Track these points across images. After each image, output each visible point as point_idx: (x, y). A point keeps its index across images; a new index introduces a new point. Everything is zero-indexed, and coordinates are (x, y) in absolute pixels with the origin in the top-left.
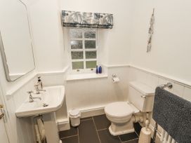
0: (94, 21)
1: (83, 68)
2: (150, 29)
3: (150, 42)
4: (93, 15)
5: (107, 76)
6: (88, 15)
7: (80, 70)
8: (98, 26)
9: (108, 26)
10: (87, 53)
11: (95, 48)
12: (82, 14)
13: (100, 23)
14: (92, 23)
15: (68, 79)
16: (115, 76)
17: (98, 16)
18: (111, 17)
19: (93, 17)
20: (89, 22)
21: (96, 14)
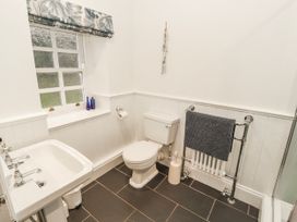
0: (85, 21)
1: (60, 104)
2: (164, 47)
3: (164, 62)
4: (83, 10)
5: (108, 111)
6: (75, 9)
7: (55, 108)
8: (93, 32)
9: (106, 34)
10: (65, 75)
11: (77, 66)
12: (64, 4)
13: (96, 28)
14: (83, 24)
15: (50, 127)
16: (121, 109)
17: (91, 14)
18: (109, 19)
19: (84, 15)
20: (77, 22)
21: (88, 11)
